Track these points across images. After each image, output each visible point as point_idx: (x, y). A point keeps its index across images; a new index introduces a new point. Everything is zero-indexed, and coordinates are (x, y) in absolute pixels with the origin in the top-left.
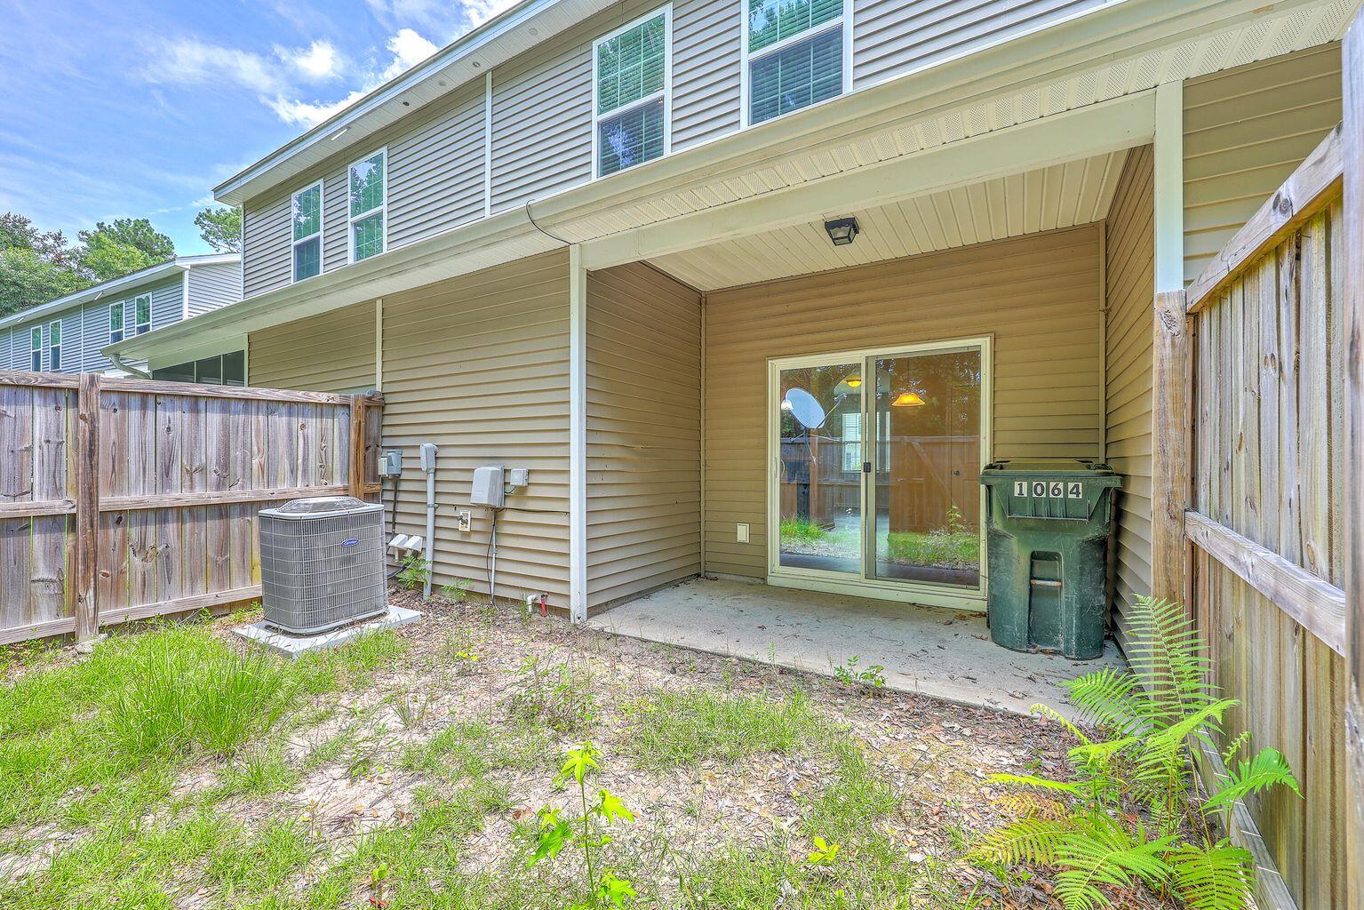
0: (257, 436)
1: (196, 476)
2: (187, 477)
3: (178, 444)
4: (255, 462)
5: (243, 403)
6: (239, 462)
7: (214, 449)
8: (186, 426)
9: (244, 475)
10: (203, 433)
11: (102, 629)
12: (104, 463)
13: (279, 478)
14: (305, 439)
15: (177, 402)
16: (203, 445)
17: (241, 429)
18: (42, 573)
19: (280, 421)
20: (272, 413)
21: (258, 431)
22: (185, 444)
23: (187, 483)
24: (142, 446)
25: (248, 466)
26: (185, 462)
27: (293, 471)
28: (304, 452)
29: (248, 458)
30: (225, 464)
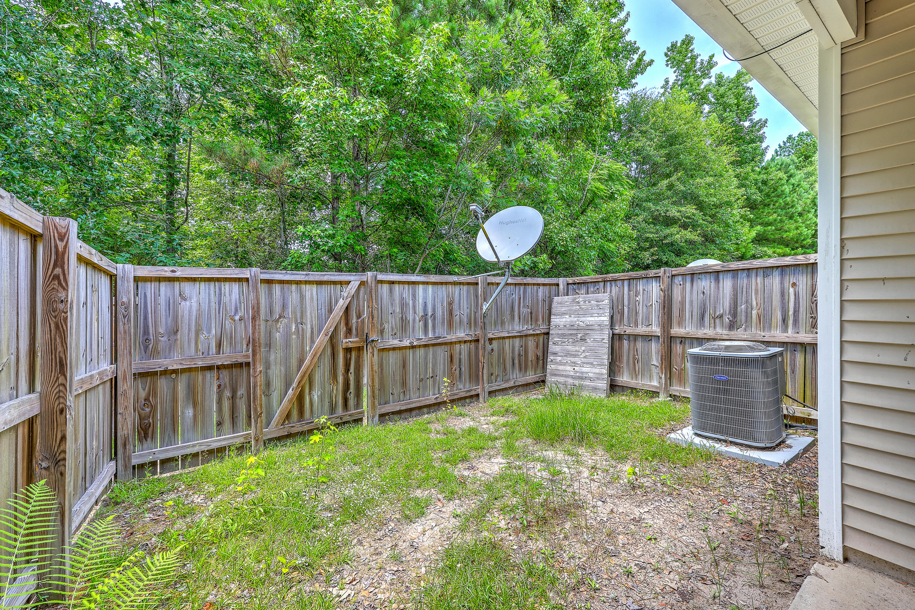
0: (756, 293)
1: (717, 321)
2: (712, 321)
3: (708, 301)
4: (754, 312)
5: (746, 271)
6: (743, 313)
7: (728, 304)
8: (712, 290)
9: (746, 321)
10: (721, 294)
11: (670, 396)
12: (675, 313)
13: (772, 325)
14: (797, 295)
15: (708, 276)
16: (721, 302)
17: (744, 290)
18: (655, 362)
19: (775, 280)
20: (768, 276)
21: (756, 290)
22: (712, 301)
23: (712, 325)
24: (691, 302)
25: (749, 315)
26: (711, 312)
27: (784, 320)
28: (795, 304)
29: (749, 310)
30: (734, 313)
